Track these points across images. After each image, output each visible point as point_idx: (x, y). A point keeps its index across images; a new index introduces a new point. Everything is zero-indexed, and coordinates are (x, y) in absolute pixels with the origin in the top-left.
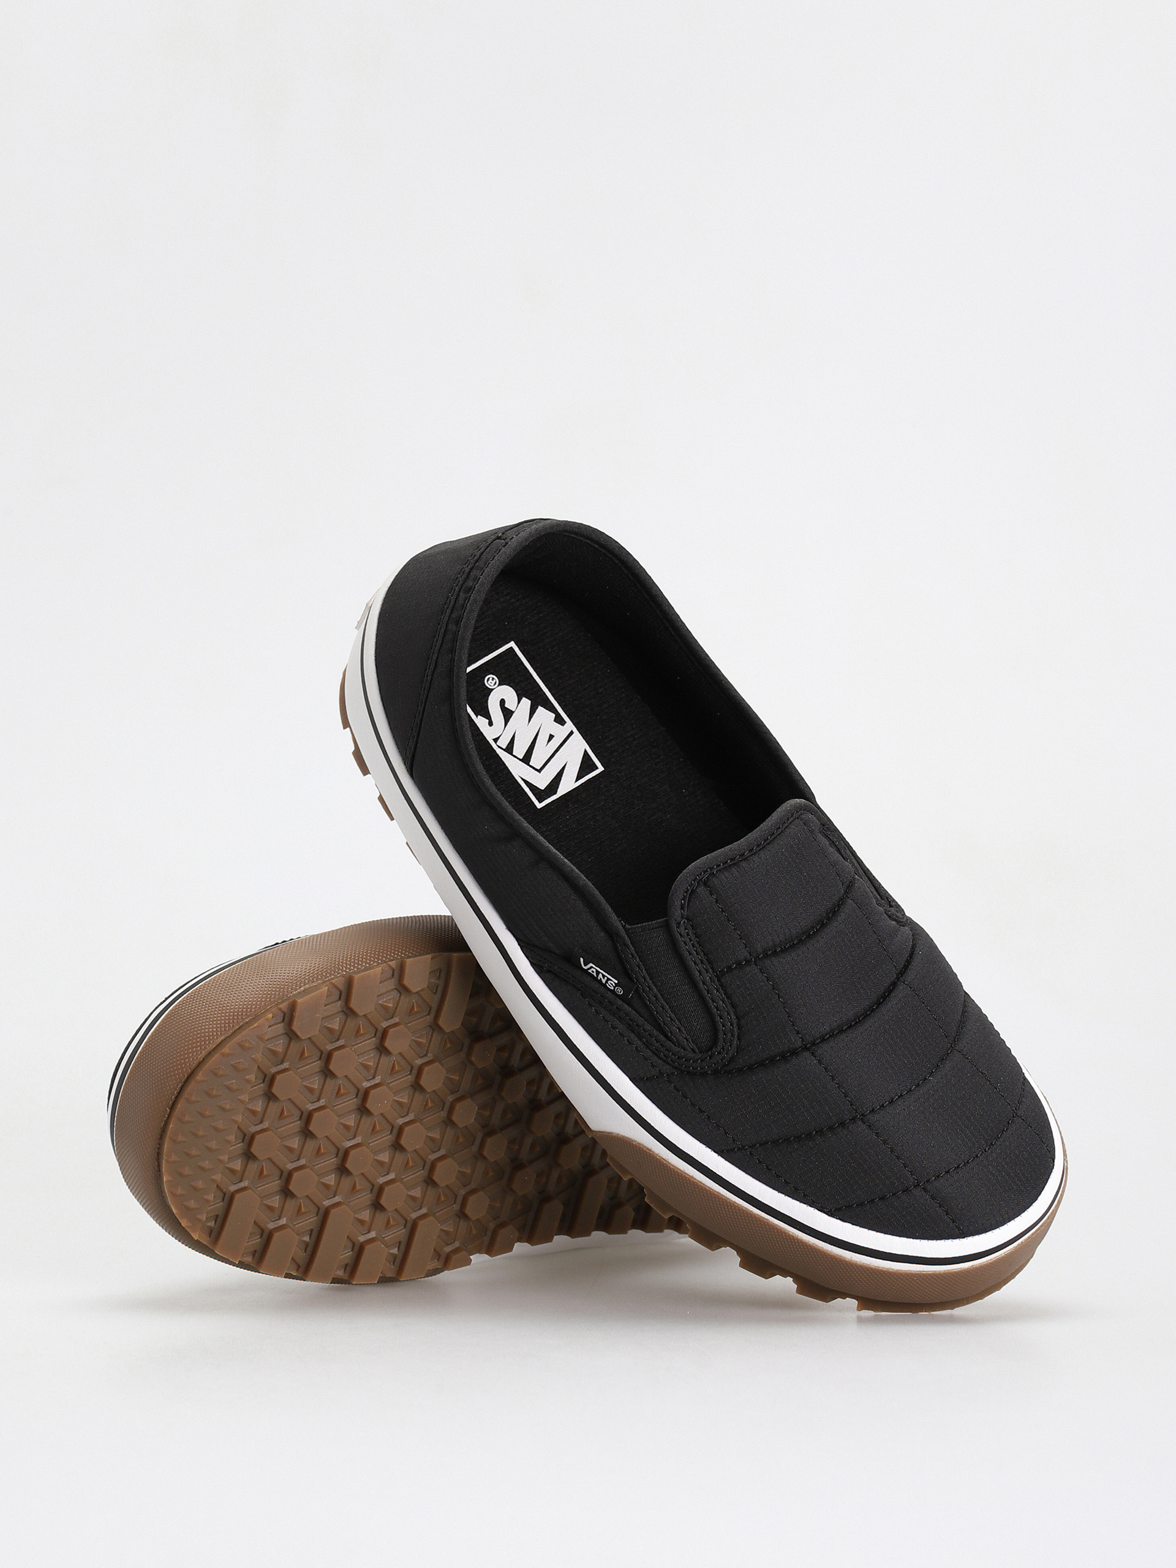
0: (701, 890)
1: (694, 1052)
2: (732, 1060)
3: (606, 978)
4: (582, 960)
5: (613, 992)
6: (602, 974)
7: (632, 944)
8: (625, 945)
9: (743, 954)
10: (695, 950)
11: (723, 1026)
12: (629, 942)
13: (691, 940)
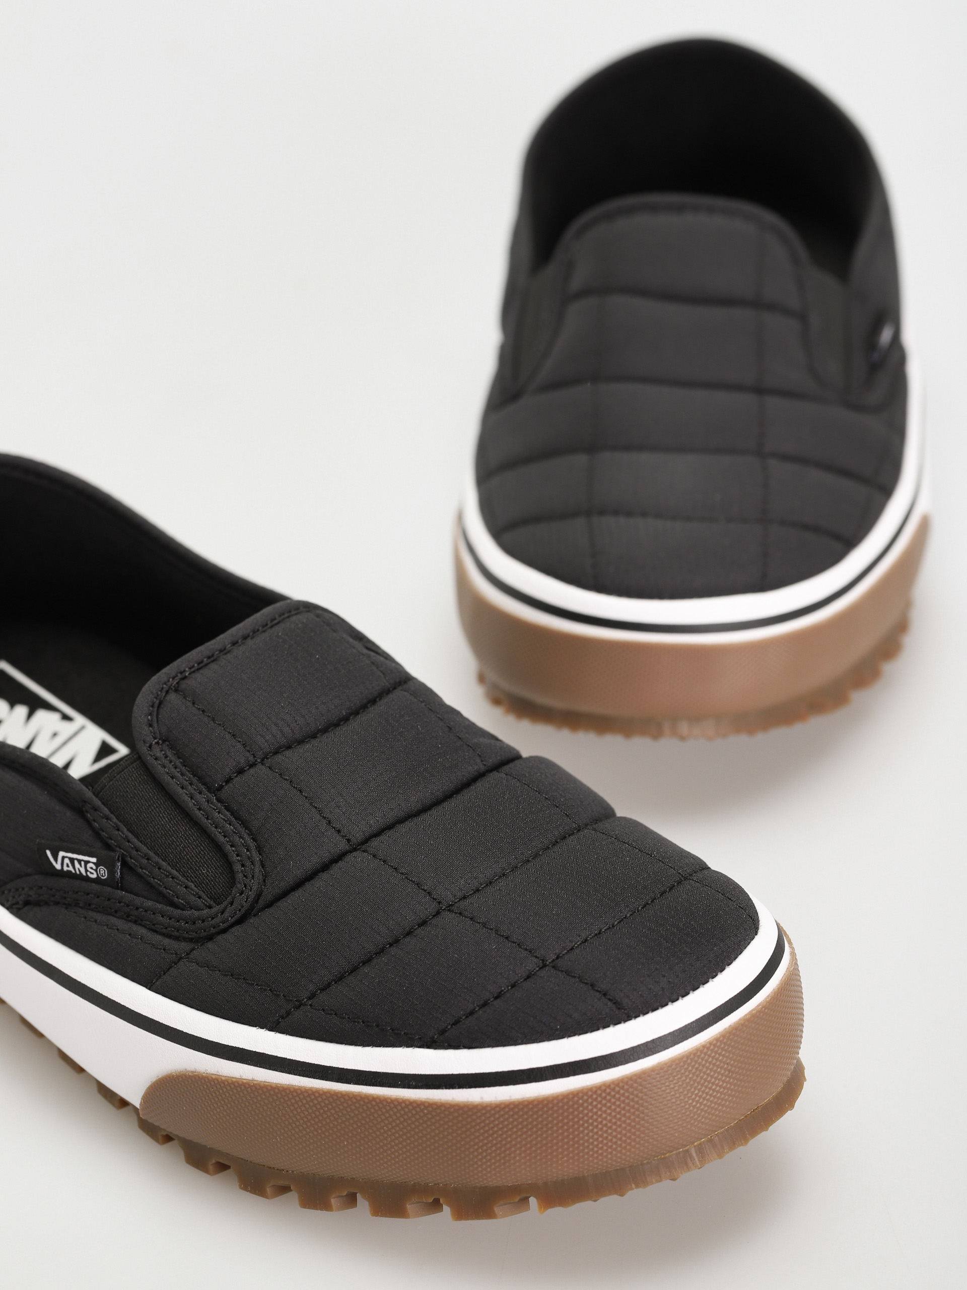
0: (172, 696)
1: (210, 907)
2: (259, 895)
3: (83, 863)
4: (48, 853)
5: (98, 881)
6: (77, 859)
7: (103, 803)
8: (96, 809)
9: (241, 757)
10: (178, 772)
11: (238, 855)
12: (98, 803)
13: (171, 762)
